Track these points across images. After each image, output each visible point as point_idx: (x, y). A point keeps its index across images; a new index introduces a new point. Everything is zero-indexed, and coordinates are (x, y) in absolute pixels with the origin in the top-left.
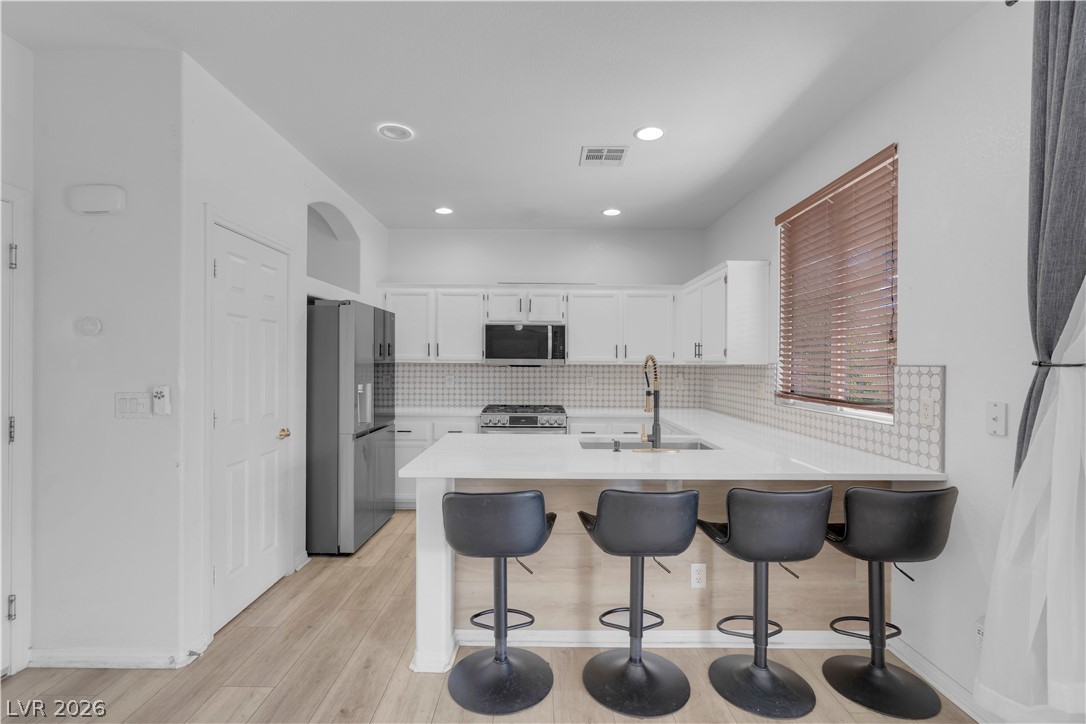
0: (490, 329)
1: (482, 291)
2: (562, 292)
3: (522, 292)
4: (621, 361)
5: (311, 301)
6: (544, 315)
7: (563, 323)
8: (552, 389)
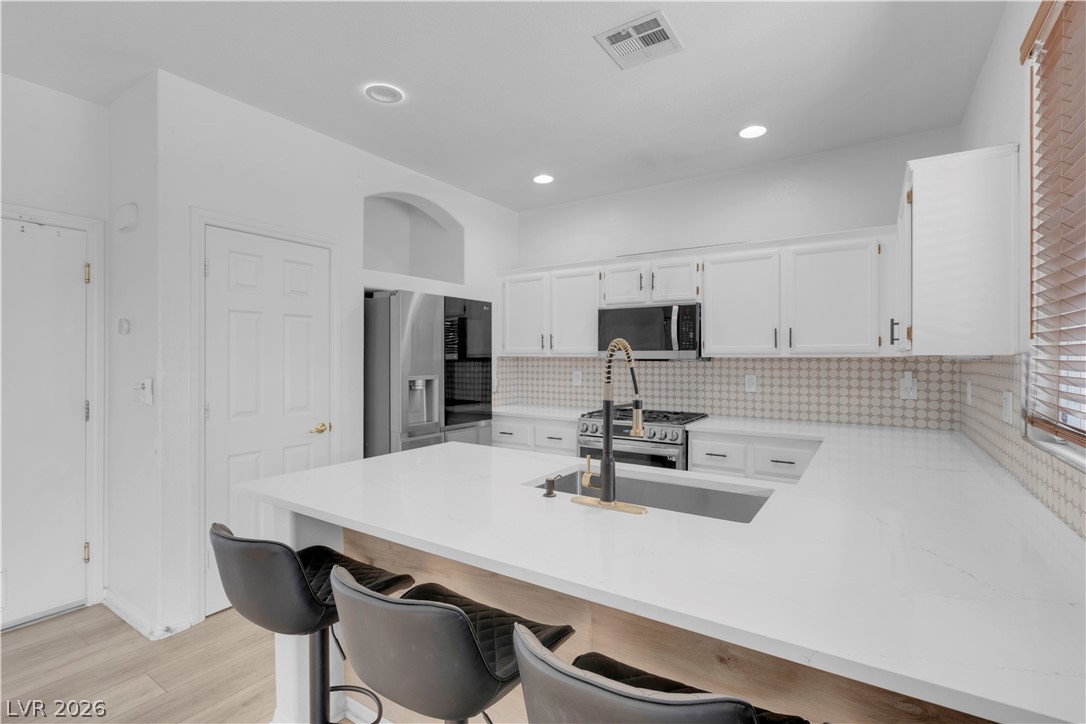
0: (602, 313)
1: (597, 269)
2: (697, 259)
3: (644, 266)
4: (785, 352)
5: (369, 295)
6: (672, 292)
7: (698, 299)
8: (697, 390)
